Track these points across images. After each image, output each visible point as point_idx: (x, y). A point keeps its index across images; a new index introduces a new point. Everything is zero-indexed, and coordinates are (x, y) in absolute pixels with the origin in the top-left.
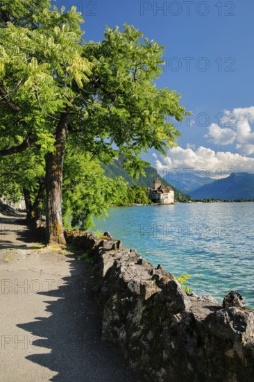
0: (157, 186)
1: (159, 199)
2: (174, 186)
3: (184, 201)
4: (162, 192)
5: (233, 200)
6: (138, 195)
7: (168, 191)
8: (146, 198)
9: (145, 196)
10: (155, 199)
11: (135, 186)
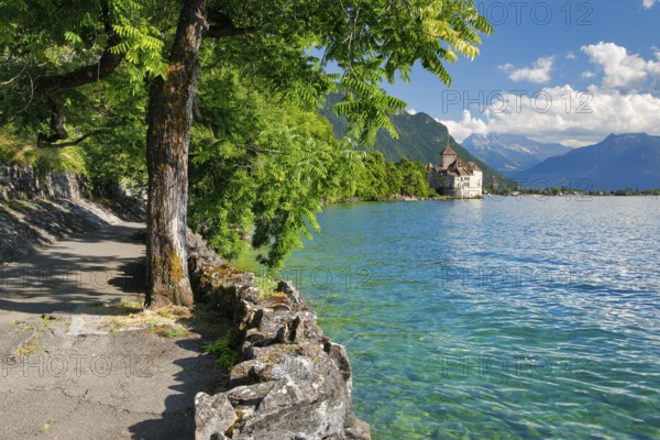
0: (448, 161)
1: (451, 187)
2: (483, 160)
3: (504, 193)
4: (459, 174)
5: (608, 191)
6: (408, 179)
7: (470, 172)
8: (424, 186)
9: (422, 181)
10: (443, 188)
11: (402, 161)
